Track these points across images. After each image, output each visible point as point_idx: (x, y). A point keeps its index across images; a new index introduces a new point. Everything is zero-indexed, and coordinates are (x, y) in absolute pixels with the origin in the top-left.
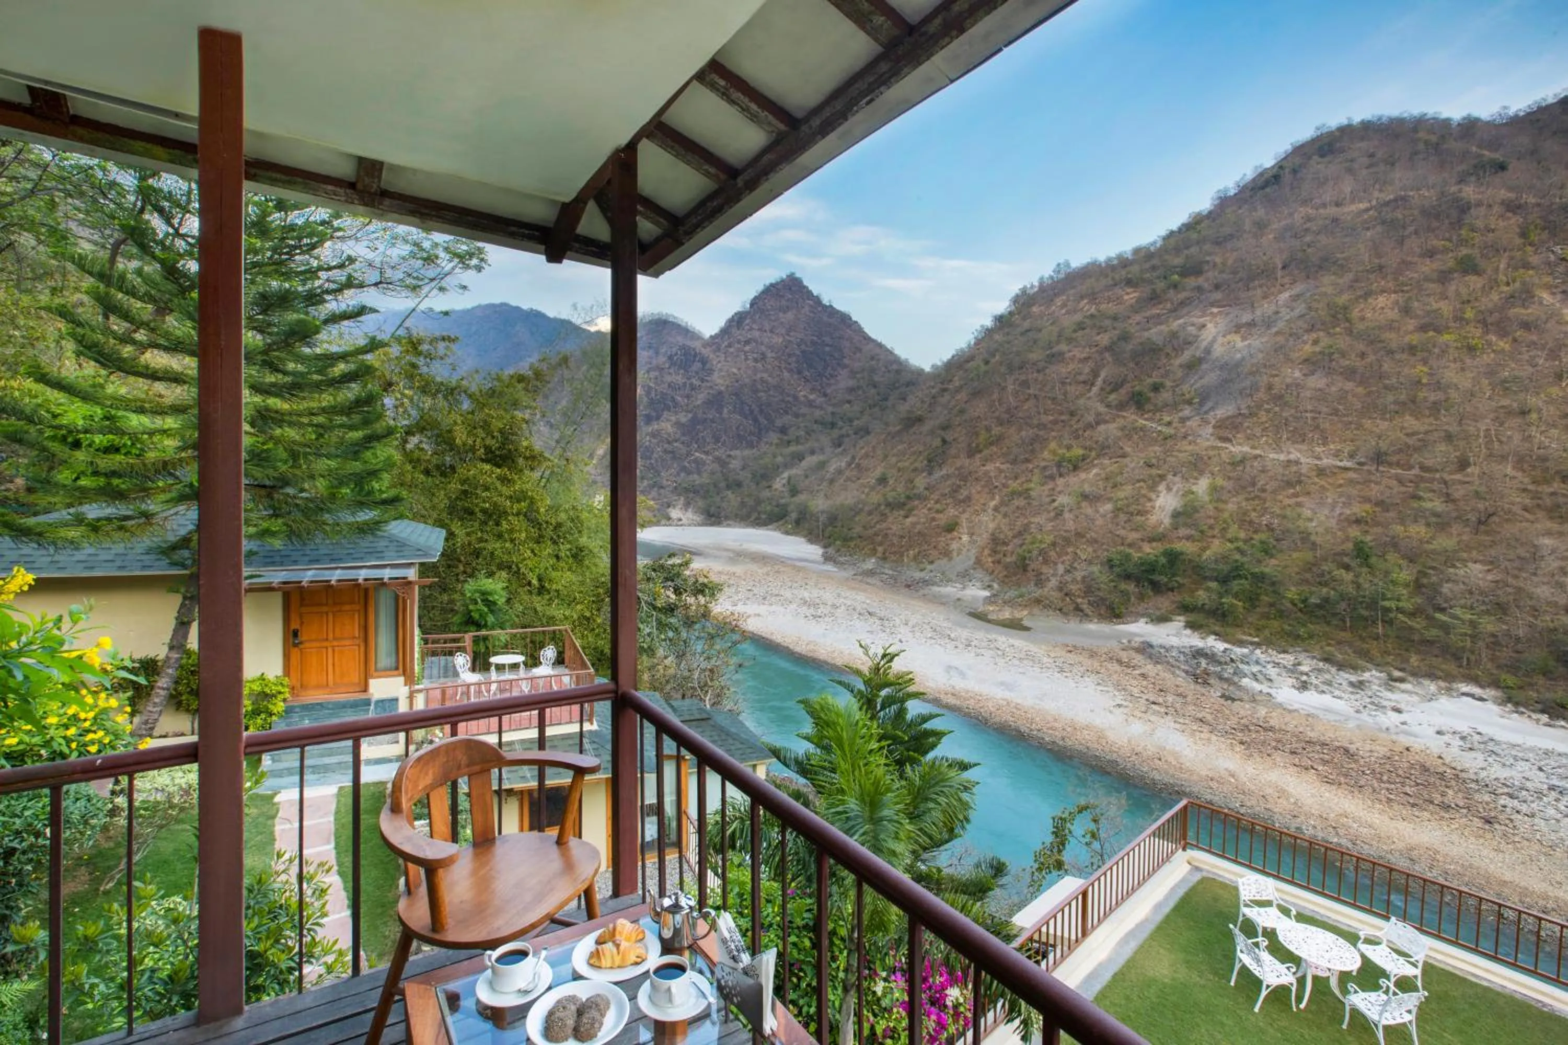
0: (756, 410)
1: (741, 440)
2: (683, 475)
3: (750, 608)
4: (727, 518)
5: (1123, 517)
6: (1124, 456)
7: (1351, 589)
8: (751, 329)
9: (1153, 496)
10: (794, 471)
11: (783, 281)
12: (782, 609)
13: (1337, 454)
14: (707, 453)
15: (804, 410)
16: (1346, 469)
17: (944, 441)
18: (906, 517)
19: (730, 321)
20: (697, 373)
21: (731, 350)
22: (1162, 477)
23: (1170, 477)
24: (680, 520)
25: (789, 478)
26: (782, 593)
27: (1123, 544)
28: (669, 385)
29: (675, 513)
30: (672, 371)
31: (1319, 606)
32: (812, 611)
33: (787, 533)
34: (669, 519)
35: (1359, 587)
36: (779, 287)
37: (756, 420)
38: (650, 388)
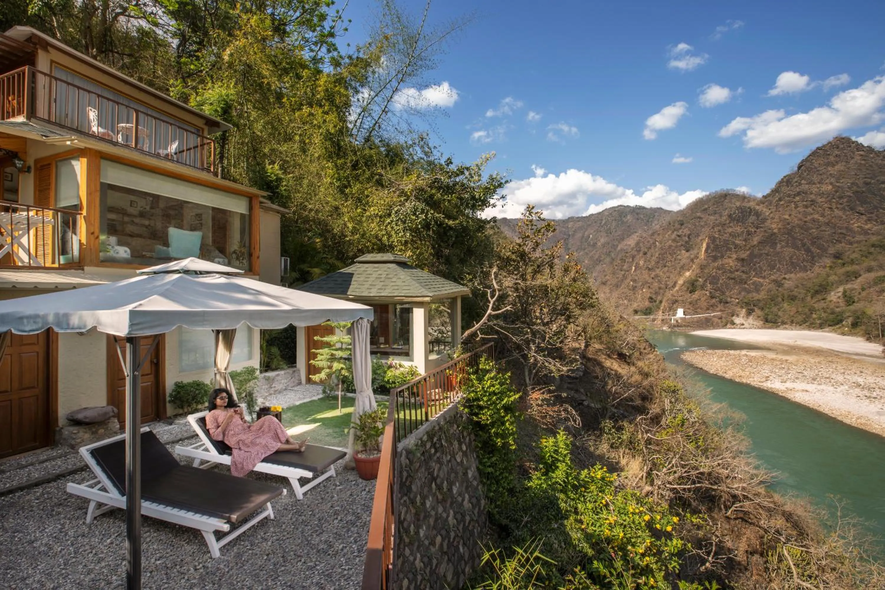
0: (808, 243)
1: (793, 266)
2: (743, 293)
3: (799, 385)
4: (783, 323)
8: (800, 184)
10: (849, 286)
11: (830, 143)
12: (832, 388)
14: (764, 278)
15: (858, 238)
19: (781, 182)
20: (753, 223)
21: (782, 203)
24: (743, 325)
25: (845, 292)
26: (834, 376)
28: (730, 234)
29: (737, 320)
30: (731, 224)
32: (866, 392)
33: (843, 334)
34: (733, 323)
36: (827, 148)
37: (808, 251)
38: (714, 237)
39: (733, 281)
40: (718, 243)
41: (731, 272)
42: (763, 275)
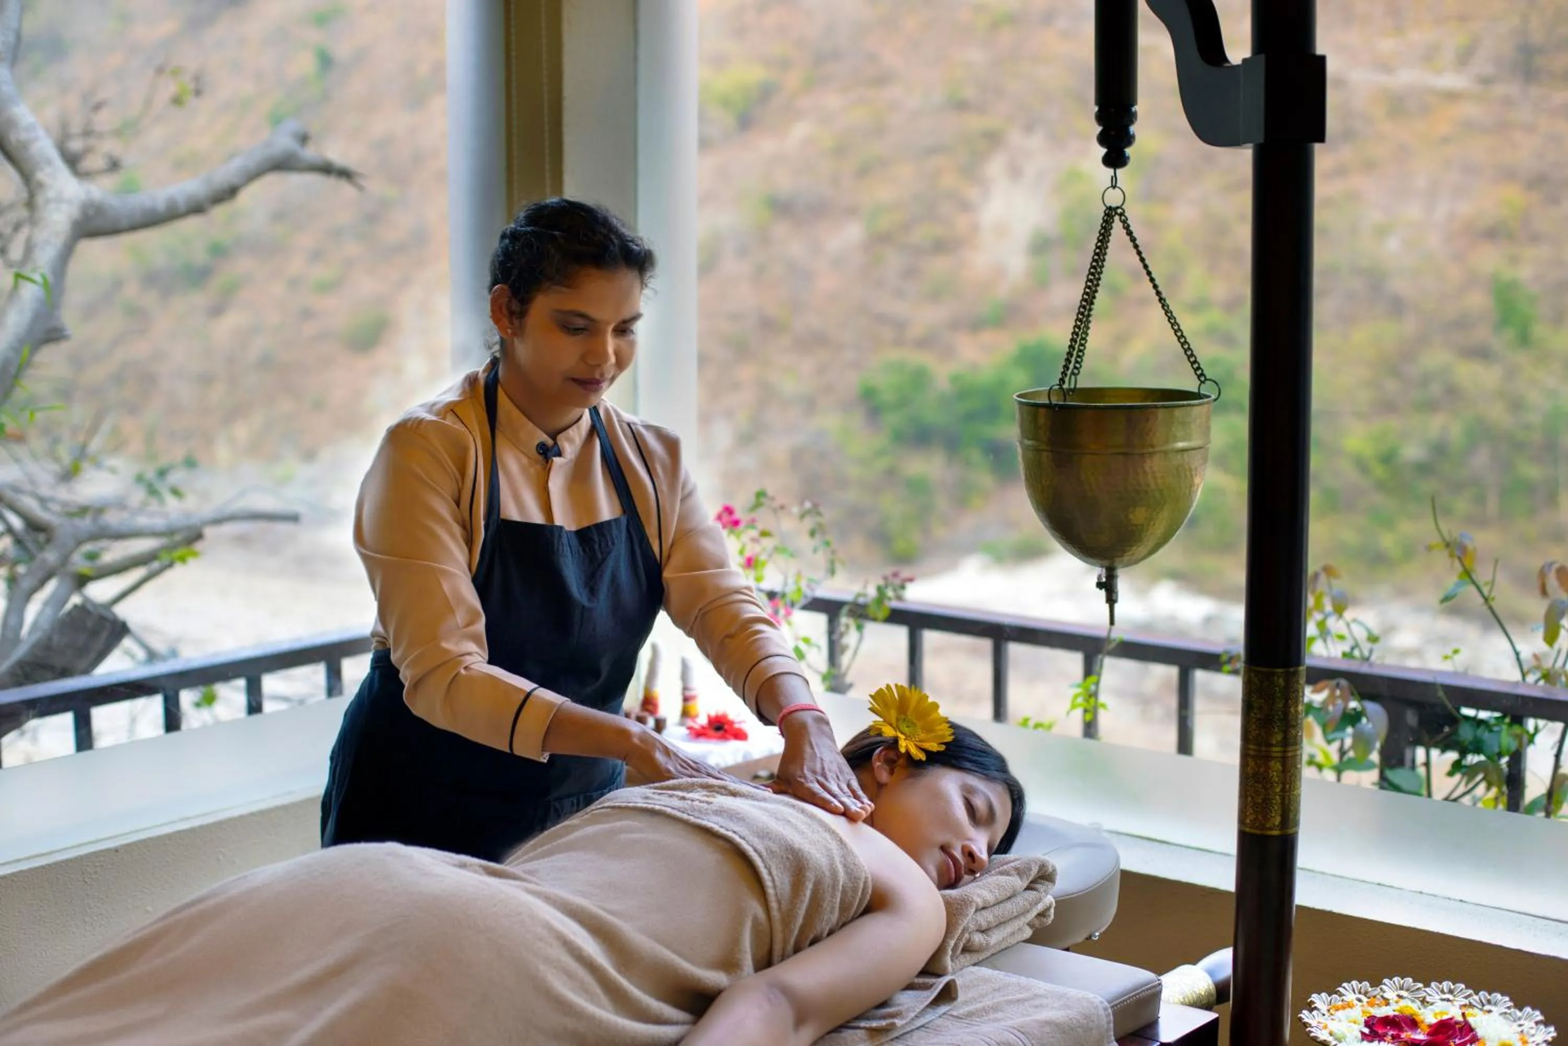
5: (894, 261)
6: (882, 80)
7: (1498, 414)
9: (973, 193)
13: (1429, 57)
16: (1452, 96)
17: (326, 61)
18: (216, 311)
22: (993, 139)
23: (1015, 137)
27: (899, 342)
31: (1424, 469)
35: (1517, 405)
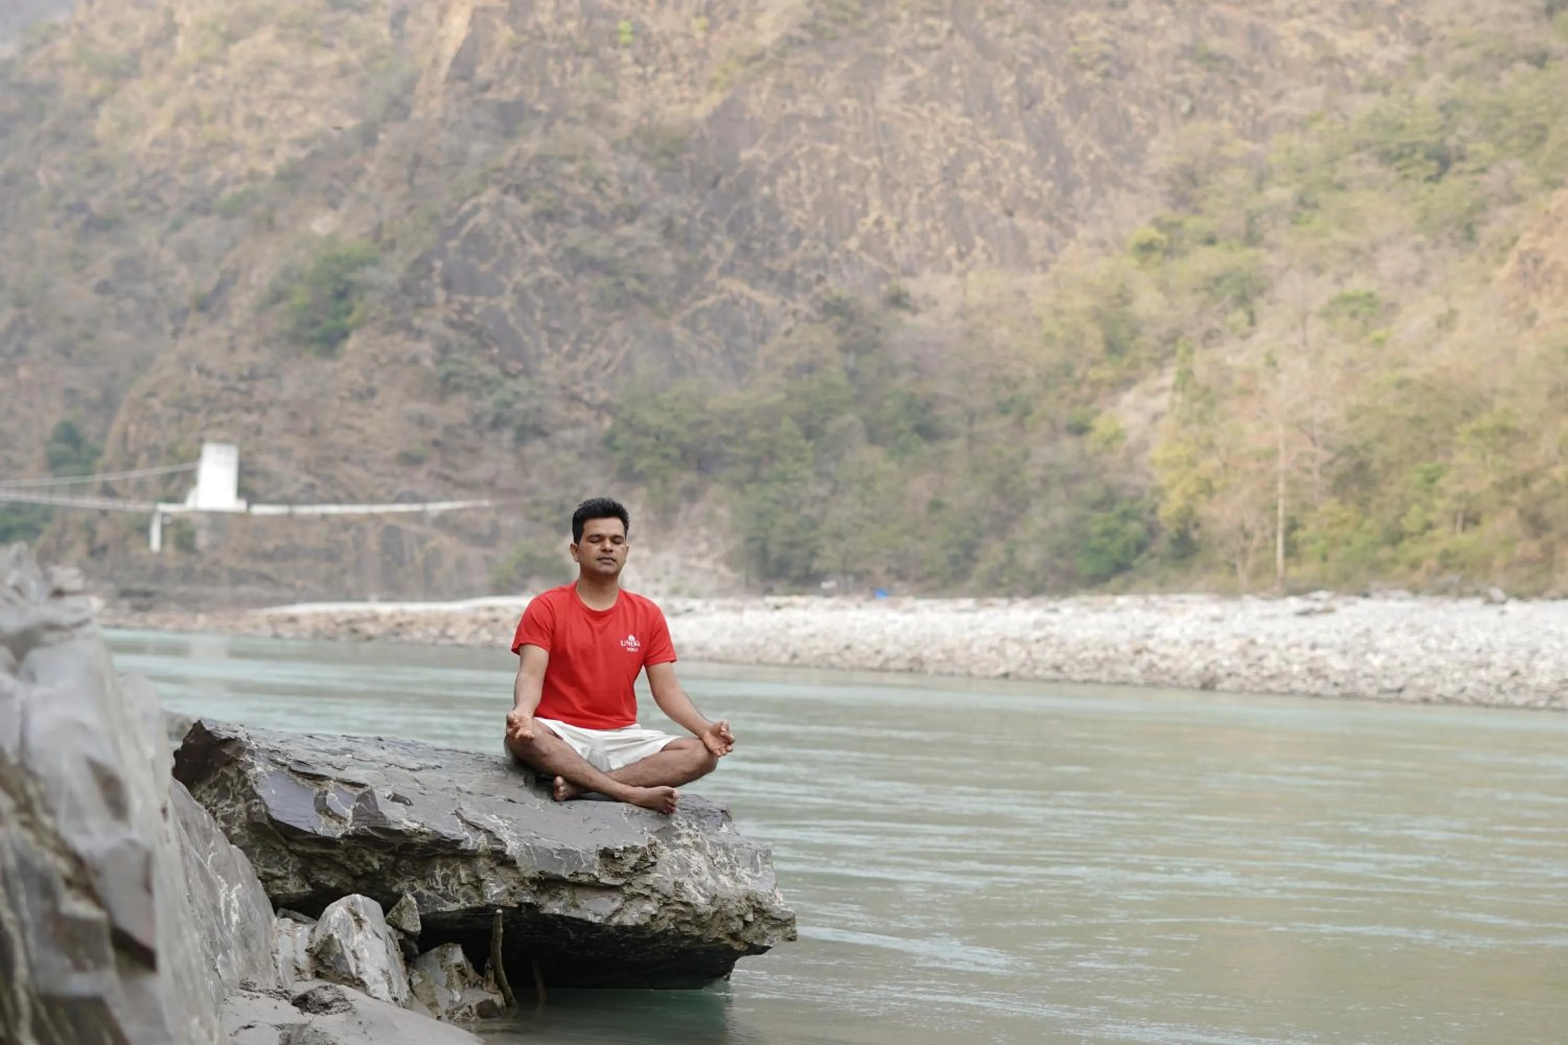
39: (603, 282)
40: (545, 19)
41: (593, 220)
42: (782, 265)
